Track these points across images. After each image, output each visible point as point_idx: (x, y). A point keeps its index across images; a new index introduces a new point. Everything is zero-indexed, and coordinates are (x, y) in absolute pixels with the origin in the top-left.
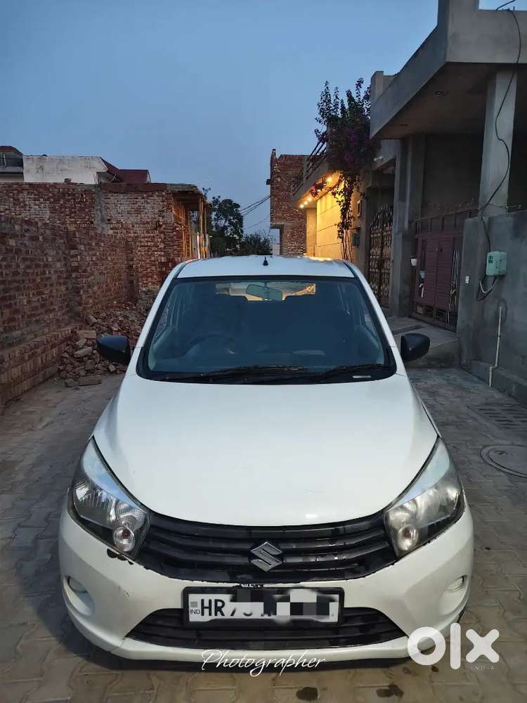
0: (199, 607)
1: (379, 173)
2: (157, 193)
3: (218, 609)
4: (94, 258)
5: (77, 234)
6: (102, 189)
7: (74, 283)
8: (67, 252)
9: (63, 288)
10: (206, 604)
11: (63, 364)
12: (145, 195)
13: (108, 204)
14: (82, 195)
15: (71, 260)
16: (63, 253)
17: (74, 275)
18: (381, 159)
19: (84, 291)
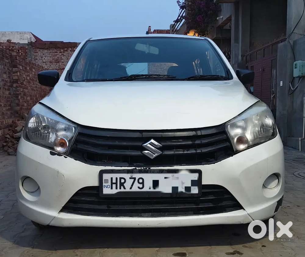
0: (110, 183)
1: (220, 28)
2: (70, 49)
3: (122, 184)
4: (28, 78)
5: (18, 57)
6: (33, 46)
7: (15, 91)
8: (11, 69)
9: (7, 92)
10: (114, 181)
11: (6, 142)
12: (62, 50)
13: (37, 56)
14: (19, 51)
15: (13, 75)
16: (8, 69)
17: (15, 85)
18: (222, 18)
19: (21, 97)
